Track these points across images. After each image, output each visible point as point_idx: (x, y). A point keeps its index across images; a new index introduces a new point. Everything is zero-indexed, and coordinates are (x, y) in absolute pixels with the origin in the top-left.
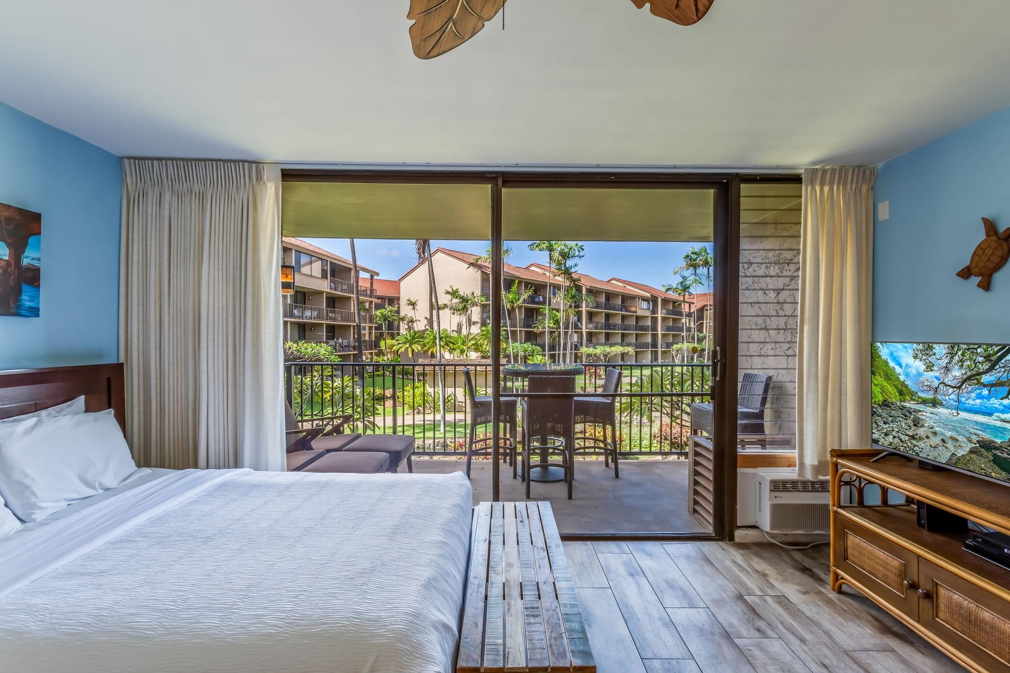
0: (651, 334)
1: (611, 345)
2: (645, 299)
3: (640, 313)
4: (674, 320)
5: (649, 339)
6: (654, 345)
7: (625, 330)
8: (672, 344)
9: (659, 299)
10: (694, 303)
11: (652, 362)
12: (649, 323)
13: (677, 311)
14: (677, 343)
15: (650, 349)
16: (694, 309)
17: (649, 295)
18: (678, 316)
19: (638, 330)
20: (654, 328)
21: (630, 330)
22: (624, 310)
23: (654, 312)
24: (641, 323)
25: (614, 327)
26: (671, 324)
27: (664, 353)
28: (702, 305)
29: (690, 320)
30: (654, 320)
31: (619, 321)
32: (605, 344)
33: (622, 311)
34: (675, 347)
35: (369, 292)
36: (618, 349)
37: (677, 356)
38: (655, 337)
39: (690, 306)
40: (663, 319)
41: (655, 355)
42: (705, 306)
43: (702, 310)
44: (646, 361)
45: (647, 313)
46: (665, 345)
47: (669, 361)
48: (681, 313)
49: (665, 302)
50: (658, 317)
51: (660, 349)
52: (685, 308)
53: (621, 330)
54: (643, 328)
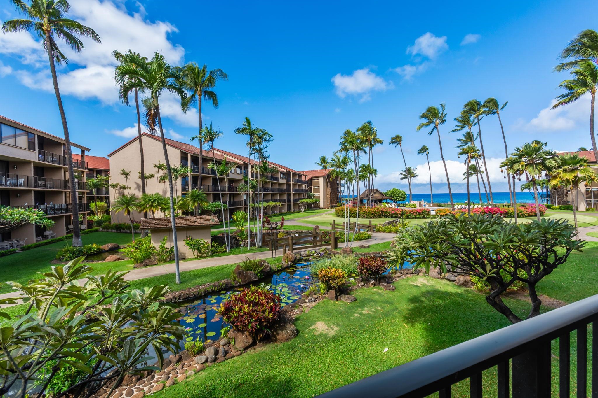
0: (287, 194)
1: (268, 201)
2: (282, 173)
3: (281, 181)
4: (299, 185)
5: (285, 197)
6: (289, 200)
7: (273, 192)
8: (299, 200)
9: (291, 173)
10: (308, 176)
11: (287, 211)
12: (285, 187)
13: (300, 180)
14: (302, 199)
15: (287, 203)
16: (308, 178)
17: (285, 171)
19: (280, 192)
20: (289, 190)
21: (276, 192)
22: (272, 179)
23: (288, 180)
24: (281, 188)
25: (268, 190)
26: (297, 188)
27: (294, 205)
29: (306, 185)
30: (289, 185)
31: (270, 186)
34: (300, 201)
35: (79, 164)
36: (270, 204)
37: (302, 206)
38: (289, 195)
39: (306, 177)
40: (294, 185)
41: (289, 206)
42: (312, 177)
43: (311, 180)
44: (285, 210)
45: (284, 181)
46: (296, 200)
47: (297, 209)
48: (301, 182)
49: (294, 174)
50: (290, 184)
51: (292, 203)
52: (303, 178)
53: (271, 192)
54: (282, 191)
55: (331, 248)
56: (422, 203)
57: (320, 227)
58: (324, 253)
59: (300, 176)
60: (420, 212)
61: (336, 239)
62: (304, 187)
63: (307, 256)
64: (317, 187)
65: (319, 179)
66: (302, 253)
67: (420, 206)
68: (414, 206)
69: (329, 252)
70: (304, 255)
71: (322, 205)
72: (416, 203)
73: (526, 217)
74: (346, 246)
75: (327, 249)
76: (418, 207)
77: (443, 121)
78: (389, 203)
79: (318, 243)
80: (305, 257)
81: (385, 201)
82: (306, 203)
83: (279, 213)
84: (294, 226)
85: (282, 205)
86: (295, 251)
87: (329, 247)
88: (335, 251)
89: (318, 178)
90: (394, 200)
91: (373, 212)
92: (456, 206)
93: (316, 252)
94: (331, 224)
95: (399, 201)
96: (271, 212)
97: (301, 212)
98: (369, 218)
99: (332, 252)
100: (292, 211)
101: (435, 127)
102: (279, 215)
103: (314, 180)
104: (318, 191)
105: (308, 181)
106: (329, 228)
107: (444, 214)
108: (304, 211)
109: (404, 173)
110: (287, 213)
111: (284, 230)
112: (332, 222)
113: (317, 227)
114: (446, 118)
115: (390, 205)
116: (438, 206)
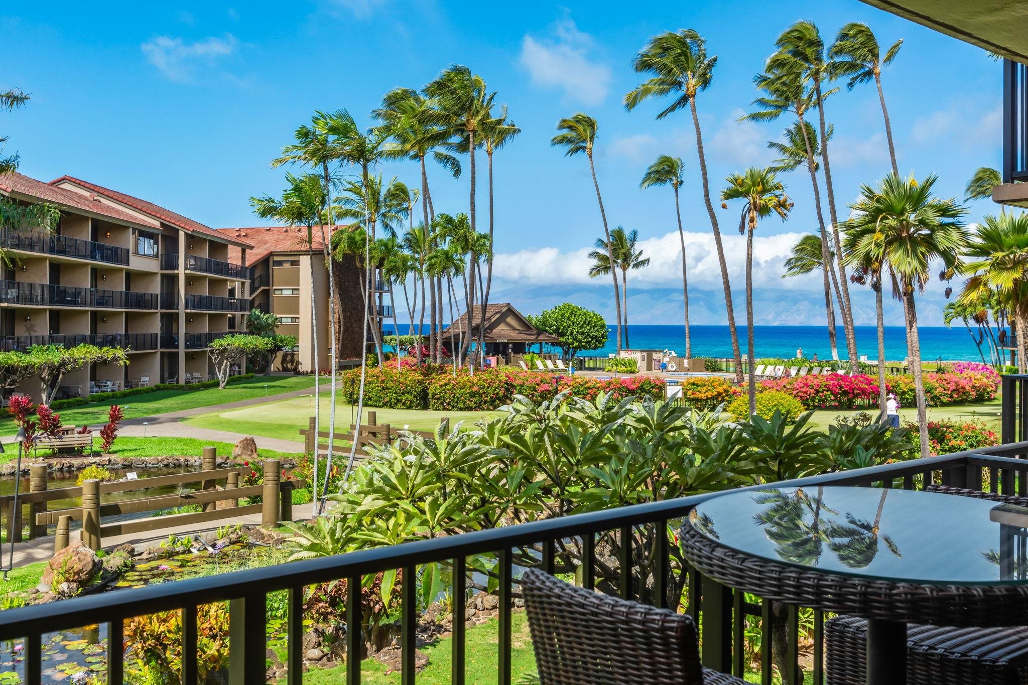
0: (162, 314)
1: (70, 343)
2: (144, 233)
3: (136, 264)
4: (213, 282)
5: (155, 327)
6: (169, 340)
7: (99, 304)
8: (210, 338)
9: (181, 235)
10: (251, 248)
11: (162, 380)
12: (156, 288)
13: (217, 264)
14: (221, 336)
15: (159, 350)
16: (252, 258)
17: (157, 224)
18: (221, 274)
19: (132, 307)
20: (169, 299)
21: (113, 306)
22: (98, 256)
23: (170, 262)
24: (139, 289)
25: (75, 297)
26: (205, 291)
27: (190, 357)
28: (266, 253)
29: (243, 284)
30: (170, 281)
31: (86, 283)
32: (52, 340)
33: (93, 257)
34: (217, 344)
36: (85, 353)
37: (220, 364)
38: (170, 320)
39: (243, 251)
40: (190, 280)
41: (171, 362)
42: (271, 254)
43: (266, 262)
44: (150, 377)
45: (153, 266)
46: (194, 340)
47: (202, 375)
48: (225, 269)
49: (194, 240)
50: (177, 276)
51: (182, 350)
52: (233, 257)
53: (91, 305)
54: (142, 301)
55: (265, 524)
56: (655, 356)
57: (262, 443)
58: (232, 543)
59: (218, 246)
60: (634, 386)
61: (285, 490)
62: (240, 288)
63: (160, 557)
64: (287, 293)
65: (295, 263)
66: (138, 548)
67: (649, 368)
68: (630, 365)
69: (251, 540)
70: (144, 556)
71: (306, 358)
72: (637, 356)
73: (944, 405)
74: (315, 512)
75: (247, 528)
76: (642, 372)
77: (705, 82)
78: (548, 356)
79: (221, 505)
80: (148, 560)
81: (535, 348)
82: (241, 351)
83: (124, 389)
84: (162, 441)
85: (130, 357)
86: (106, 542)
87: (256, 518)
88: (276, 533)
89: (293, 258)
90: (566, 343)
91: (475, 389)
92: (758, 371)
93: (196, 539)
94: (302, 432)
95: (579, 348)
96: (89, 383)
97: (217, 385)
98: (461, 409)
99: (262, 537)
100: (182, 382)
101: (684, 99)
102: (125, 395)
103: (280, 263)
104: (293, 305)
105: (254, 267)
106: (295, 447)
107: (709, 394)
108: (232, 382)
109: (602, 251)
110: (158, 388)
111: (113, 457)
112: (306, 424)
113: (250, 445)
114: (715, 72)
115: (549, 364)
116: (707, 369)
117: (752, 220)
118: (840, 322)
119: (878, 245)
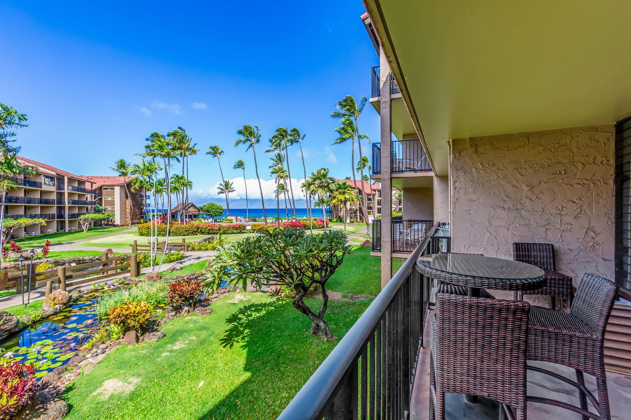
0: (57, 207)
1: (17, 217)
2: (48, 176)
3: (45, 188)
4: (79, 195)
5: (54, 211)
6: (61, 216)
7: (28, 203)
8: (79, 215)
9: (66, 178)
10: (95, 183)
11: (58, 231)
12: (54, 197)
13: (81, 189)
14: (84, 214)
15: (56, 220)
16: (95, 187)
17: (54, 173)
18: (83, 192)
19: (43, 204)
20: (60, 201)
21: (35, 203)
22: (27, 185)
23: (60, 188)
24: (46, 197)
25: (17, 200)
26: (76, 198)
27: (70, 222)
28: (100, 185)
29: (92, 196)
30: (60, 195)
31: (22, 195)
33: (25, 185)
34: (82, 217)
36: (25, 221)
37: (84, 224)
38: (61, 209)
39: (92, 184)
40: (70, 194)
41: (61, 225)
42: (103, 186)
43: (100, 188)
44: (53, 229)
45: (53, 189)
46: (72, 216)
47: (75, 227)
48: (84, 190)
49: (71, 180)
50: (64, 193)
51: (67, 220)
52: (88, 186)
53: (24, 203)
54: (47, 202)
55: (131, 276)
56: (238, 218)
57: (114, 250)
58: (120, 284)
59: (81, 182)
60: (237, 227)
61: (138, 264)
62: (89, 197)
63: (92, 292)
64: (110, 199)
65: (113, 189)
66: (82, 289)
67: (237, 221)
68: (231, 221)
69: (127, 282)
70: (85, 292)
71: (118, 221)
72: (233, 218)
73: (317, 228)
74: (151, 271)
75: (124, 278)
76: (234, 222)
77: (258, 141)
78: (205, 219)
79: (110, 273)
81: (201, 216)
82: (92, 219)
83: (40, 234)
84: (68, 252)
85: (47, 222)
86: (68, 289)
87: (128, 275)
88: (137, 279)
89: (112, 187)
90: (211, 215)
91: (187, 229)
92: (268, 221)
93: (106, 284)
94: (131, 246)
95: (216, 216)
96: (24, 233)
97: (83, 231)
98: (182, 236)
99: (132, 281)
100: (67, 231)
101: (251, 144)
102: (41, 237)
103: (106, 189)
104: (112, 203)
105: (95, 190)
106: (129, 251)
107: (259, 228)
108: (89, 230)
109: (221, 187)
110: (56, 234)
111: (49, 259)
112: (133, 243)
113: (110, 251)
114: (260, 139)
115: (206, 221)
116: (253, 221)
117: (279, 180)
118: (293, 208)
119: (316, 188)
